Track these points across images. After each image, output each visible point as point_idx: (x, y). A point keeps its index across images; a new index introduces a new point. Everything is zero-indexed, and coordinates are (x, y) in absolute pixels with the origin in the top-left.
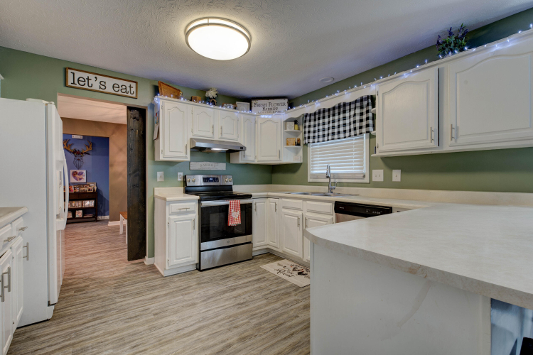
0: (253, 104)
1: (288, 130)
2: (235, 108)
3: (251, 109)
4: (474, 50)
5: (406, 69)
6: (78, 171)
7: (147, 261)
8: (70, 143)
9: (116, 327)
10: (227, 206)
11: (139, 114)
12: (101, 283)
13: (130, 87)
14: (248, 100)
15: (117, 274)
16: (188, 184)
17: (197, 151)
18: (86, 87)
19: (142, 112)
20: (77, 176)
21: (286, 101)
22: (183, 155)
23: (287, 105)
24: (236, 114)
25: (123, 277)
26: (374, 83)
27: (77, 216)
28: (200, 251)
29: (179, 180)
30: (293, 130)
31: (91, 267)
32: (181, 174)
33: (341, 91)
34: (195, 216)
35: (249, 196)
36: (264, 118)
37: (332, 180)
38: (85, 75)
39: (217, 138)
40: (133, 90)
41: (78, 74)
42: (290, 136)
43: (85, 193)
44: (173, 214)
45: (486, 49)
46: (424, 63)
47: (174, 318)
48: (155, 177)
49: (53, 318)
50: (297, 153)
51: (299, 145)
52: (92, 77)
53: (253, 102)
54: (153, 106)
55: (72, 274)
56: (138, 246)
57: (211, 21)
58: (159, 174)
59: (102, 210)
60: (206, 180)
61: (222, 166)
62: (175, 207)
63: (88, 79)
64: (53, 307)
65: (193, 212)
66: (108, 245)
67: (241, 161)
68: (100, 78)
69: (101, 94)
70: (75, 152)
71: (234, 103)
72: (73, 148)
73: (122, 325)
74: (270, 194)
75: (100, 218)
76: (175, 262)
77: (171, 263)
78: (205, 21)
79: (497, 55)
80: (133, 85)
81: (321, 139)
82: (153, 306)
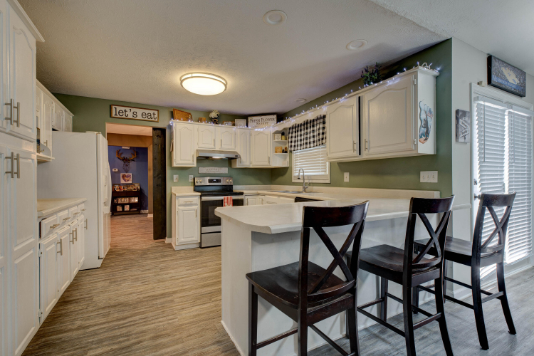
0: (249, 120)
1: (276, 140)
2: (234, 125)
3: (247, 125)
4: (376, 84)
5: (341, 97)
6: (126, 174)
7: (167, 240)
8: (120, 152)
9: (136, 273)
10: (222, 201)
11: (161, 133)
12: (133, 252)
13: (154, 114)
14: (245, 117)
15: (144, 247)
16: (196, 184)
17: (203, 159)
18: (124, 117)
19: (163, 131)
20: (126, 178)
21: (275, 116)
22: (191, 162)
23: (276, 120)
24: (234, 129)
25: (148, 250)
26: (324, 106)
27: (125, 210)
28: (201, 234)
29: (190, 181)
30: (280, 140)
31: (129, 242)
32: (191, 177)
33: (306, 111)
34: (198, 207)
35: (242, 194)
36: (257, 131)
37: (306, 181)
38: (123, 109)
39: (218, 148)
40: (156, 116)
41: (119, 108)
42: (279, 145)
43: (131, 192)
44: (180, 205)
45: (382, 84)
46: (351, 93)
47: (172, 271)
48: (172, 179)
49: (101, 267)
50: (285, 159)
51: (286, 152)
52: (128, 109)
53: (249, 118)
54: (170, 127)
55: (116, 246)
56: (161, 230)
57: (194, 75)
58: (175, 177)
59: (144, 206)
60: (210, 181)
61: (225, 170)
62: (182, 200)
63: (125, 111)
64: (102, 260)
65: (196, 205)
66: (143, 230)
67: (238, 166)
68: (133, 110)
69: (134, 121)
70: (125, 160)
71: (233, 121)
72: (123, 156)
73: (139, 273)
74: (259, 192)
75: (142, 211)
76: (182, 240)
77: (180, 241)
78: (190, 75)
79: (390, 89)
80: (156, 112)
81: (299, 148)
82: (162, 265)
